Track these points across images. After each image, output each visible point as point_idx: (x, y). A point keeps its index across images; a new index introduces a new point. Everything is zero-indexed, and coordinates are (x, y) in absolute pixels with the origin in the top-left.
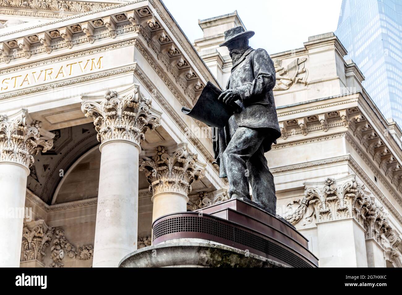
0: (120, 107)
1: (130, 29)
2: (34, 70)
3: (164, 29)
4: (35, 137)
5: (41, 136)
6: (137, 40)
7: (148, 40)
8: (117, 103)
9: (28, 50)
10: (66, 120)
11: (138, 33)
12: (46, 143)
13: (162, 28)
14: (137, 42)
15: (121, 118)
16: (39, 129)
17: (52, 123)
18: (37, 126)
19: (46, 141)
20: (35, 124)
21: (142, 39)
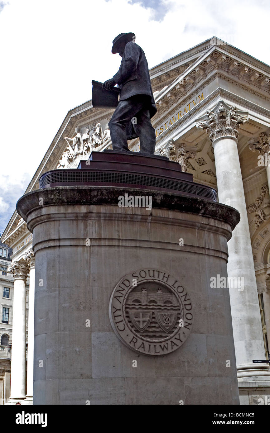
0: (216, 118)
1: (213, 69)
2: (172, 116)
3: (234, 59)
4: (183, 153)
5: (187, 152)
6: (218, 74)
7: (227, 70)
8: (214, 117)
9: (166, 106)
10: (197, 137)
11: (217, 69)
12: (192, 154)
13: (233, 59)
14: (219, 74)
15: (219, 124)
16: (184, 148)
17: (191, 142)
18: (182, 147)
19: (192, 153)
20: (181, 146)
21: (222, 72)
